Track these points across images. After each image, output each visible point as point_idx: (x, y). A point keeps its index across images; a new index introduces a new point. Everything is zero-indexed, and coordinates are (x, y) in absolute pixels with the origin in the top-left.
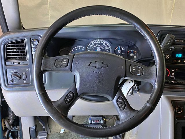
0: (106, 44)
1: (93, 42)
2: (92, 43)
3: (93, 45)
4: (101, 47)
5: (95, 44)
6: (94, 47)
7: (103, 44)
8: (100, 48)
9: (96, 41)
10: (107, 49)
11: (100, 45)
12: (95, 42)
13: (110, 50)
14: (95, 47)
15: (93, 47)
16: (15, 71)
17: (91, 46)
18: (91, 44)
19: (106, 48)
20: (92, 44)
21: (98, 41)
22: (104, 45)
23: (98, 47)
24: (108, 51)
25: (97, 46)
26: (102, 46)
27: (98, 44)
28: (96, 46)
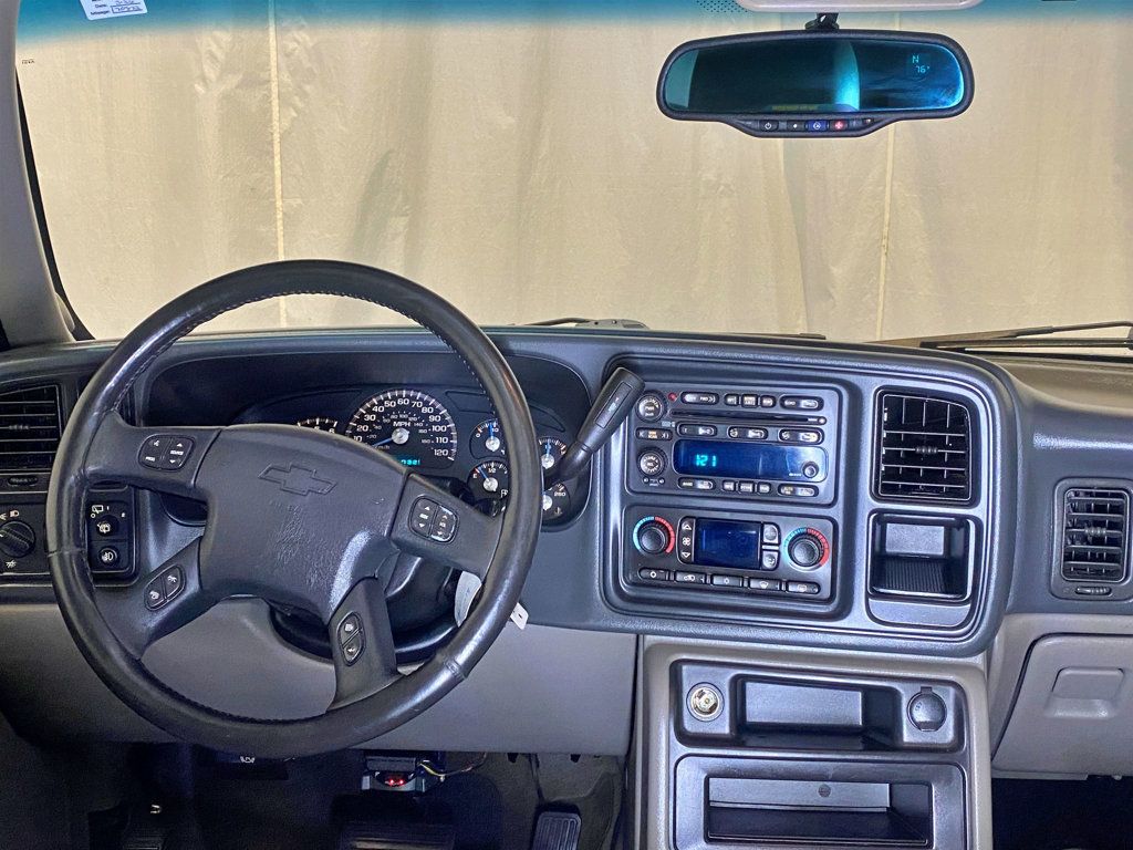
0: (436, 412)
1: (381, 403)
2: (374, 405)
3: (377, 414)
4: (412, 423)
5: (389, 411)
6: (381, 423)
7: (425, 410)
8: (407, 428)
9: (394, 398)
10: (441, 434)
11: (411, 416)
12: (387, 399)
13: (451, 438)
14: (385, 421)
15: (378, 424)
16: (12, 514)
17: (369, 418)
18: (370, 411)
19: (434, 428)
20: (375, 409)
21: (401, 396)
22: (428, 414)
23: (400, 424)
24: (442, 440)
25: (397, 421)
26: (419, 421)
27: (400, 408)
28: (393, 420)
